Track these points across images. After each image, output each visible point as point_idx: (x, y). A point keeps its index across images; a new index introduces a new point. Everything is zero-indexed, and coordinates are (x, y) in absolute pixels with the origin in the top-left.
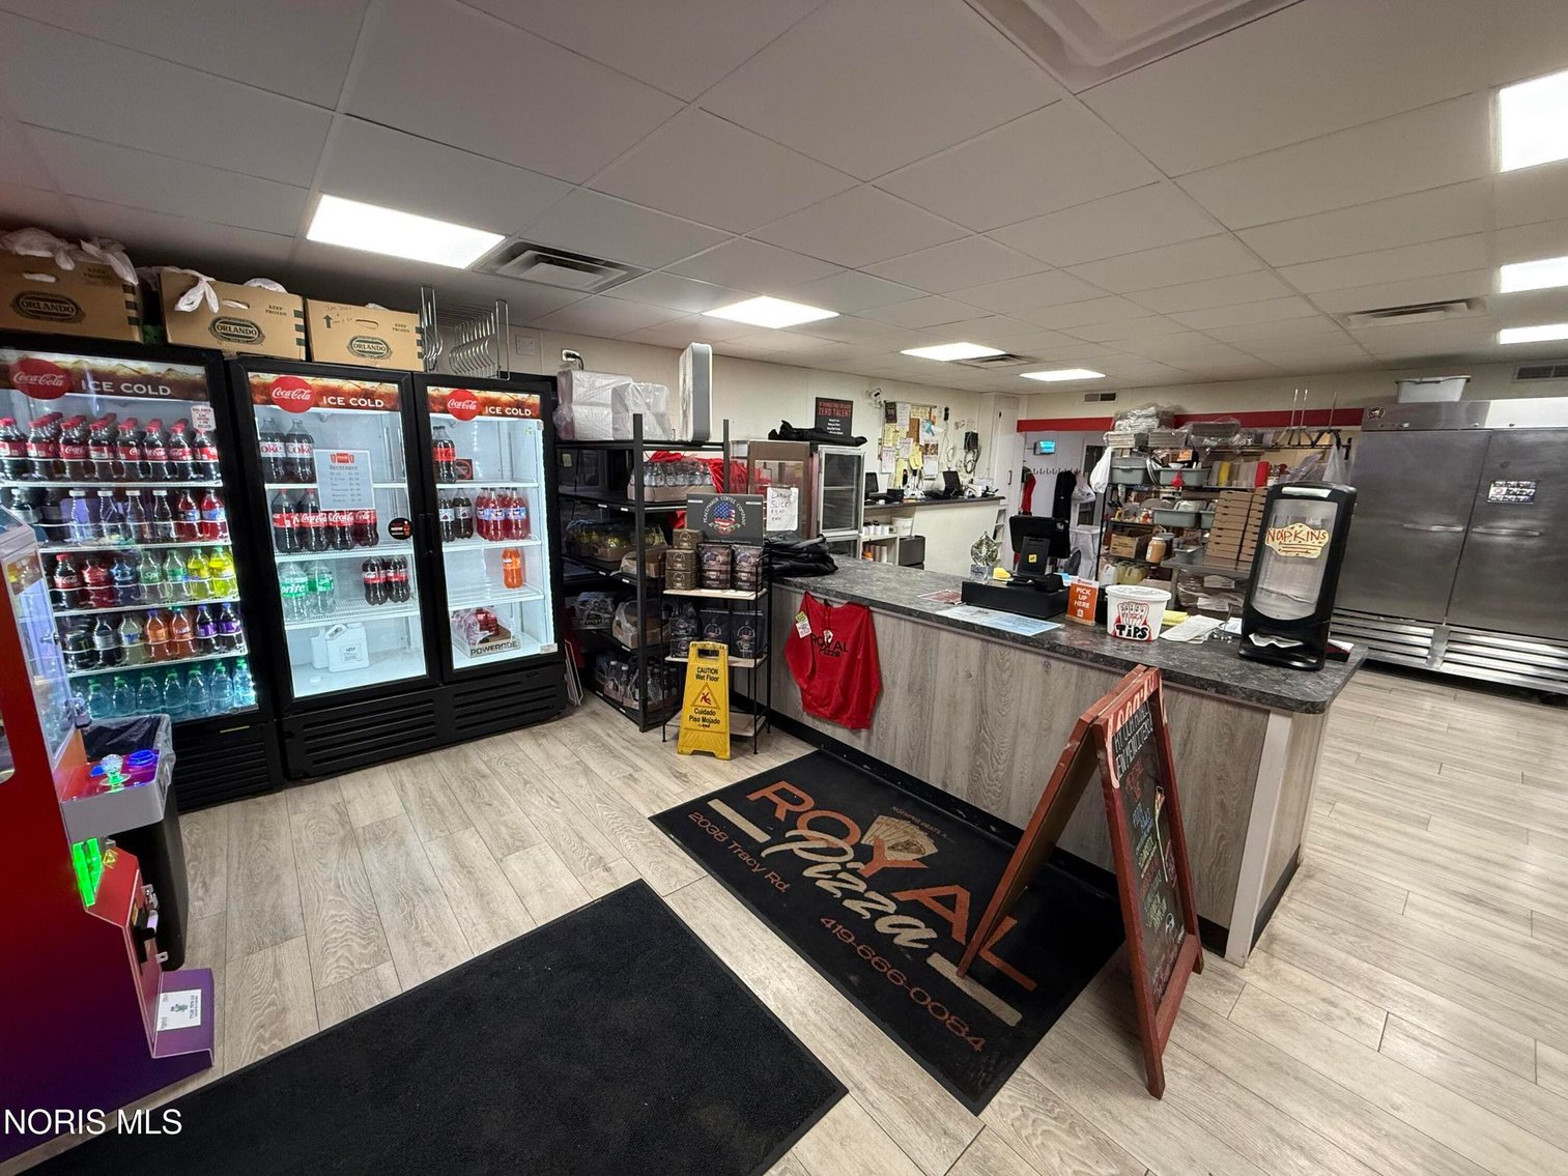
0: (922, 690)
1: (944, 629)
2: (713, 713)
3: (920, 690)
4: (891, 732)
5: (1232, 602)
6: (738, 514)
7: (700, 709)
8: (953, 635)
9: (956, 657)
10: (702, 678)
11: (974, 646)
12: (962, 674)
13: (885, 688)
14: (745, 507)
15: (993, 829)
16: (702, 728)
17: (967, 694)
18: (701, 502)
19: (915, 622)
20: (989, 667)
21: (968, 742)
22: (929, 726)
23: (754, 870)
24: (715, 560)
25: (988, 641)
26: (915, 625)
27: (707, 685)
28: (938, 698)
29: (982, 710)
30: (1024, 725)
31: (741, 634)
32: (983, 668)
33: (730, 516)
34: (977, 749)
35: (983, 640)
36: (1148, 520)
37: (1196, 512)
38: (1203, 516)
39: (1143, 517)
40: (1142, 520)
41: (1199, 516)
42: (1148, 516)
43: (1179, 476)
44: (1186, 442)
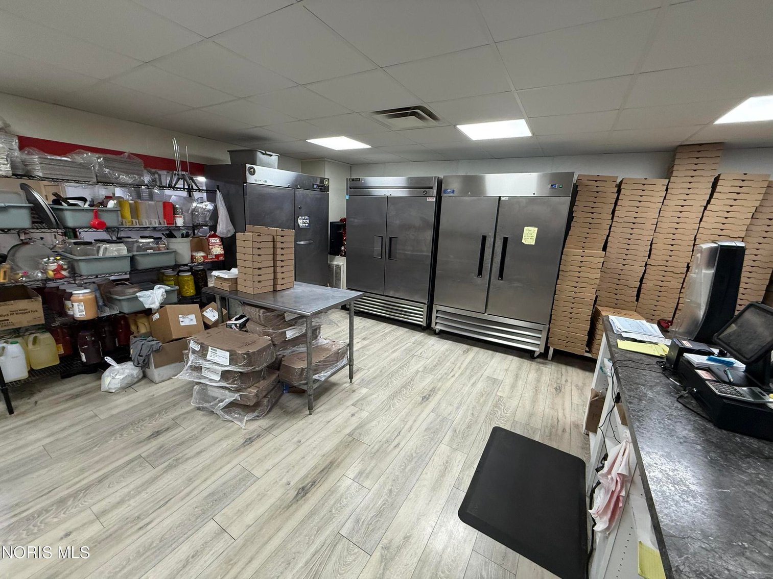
36: (64, 273)
37: (130, 254)
38: (138, 258)
39: (53, 271)
40: (51, 273)
41: (132, 259)
42: (61, 268)
43: (96, 215)
44: (97, 176)
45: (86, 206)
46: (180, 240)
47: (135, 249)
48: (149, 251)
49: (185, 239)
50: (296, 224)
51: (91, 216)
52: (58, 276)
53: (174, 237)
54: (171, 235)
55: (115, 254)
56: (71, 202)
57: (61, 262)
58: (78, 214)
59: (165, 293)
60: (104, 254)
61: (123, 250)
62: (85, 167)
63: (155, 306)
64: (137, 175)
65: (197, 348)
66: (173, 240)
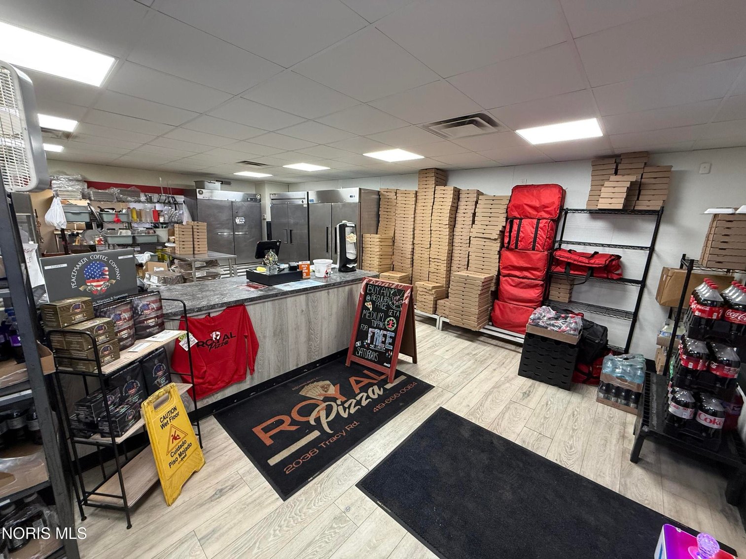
0: (281, 331)
1: (288, 297)
2: (184, 443)
3: (280, 333)
4: (267, 361)
5: (207, 271)
6: (112, 270)
7: (174, 450)
8: (293, 298)
9: (296, 306)
10: (166, 424)
11: (302, 298)
12: (299, 312)
13: (260, 344)
14: (119, 263)
15: (318, 365)
16: (182, 462)
17: (302, 320)
18: (65, 265)
19: (272, 300)
20: (310, 303)
21: (305, 339)
22: (287, 346)
23: (344, 434)
24: (120, 319)
25: (308, 293)
26: (273, 302)
27: (172, 426)
28: (290, 329)
29: (309, 322)
30: (324, 318)
31: (156, 374)
32: (307, 305)
33: (103, 274)
34: (309, 339)
35: (306, 294)
36: (102, 242)
37: (132, 235)
38: (137, 237)
39: (98, 241)
40: (97, 242)
41: (134, 238)
42: (101, 240)
43: (117, 217)
44: (117, 198)
45: (114, 212)
46: (161, 229)
47: (136, 233)
48: (143, 234)
49: (164, 229)
50: (234, 222)
51: (115, 216)
52: (100, 243)
53: (158, 228)
54: (156, 227)
55: (125, 235)
56: (106, 210)
57: (101, 237)
58: (110, 216)
59: (150, 256)
60: (120, 234)
61: (129, 233)
62: (112, 195)
63: (144, 262)
64: (136, 197)
65: (148, 277)
66: (157, 229)
